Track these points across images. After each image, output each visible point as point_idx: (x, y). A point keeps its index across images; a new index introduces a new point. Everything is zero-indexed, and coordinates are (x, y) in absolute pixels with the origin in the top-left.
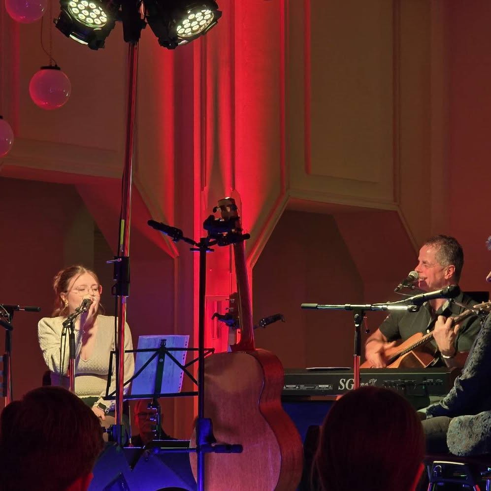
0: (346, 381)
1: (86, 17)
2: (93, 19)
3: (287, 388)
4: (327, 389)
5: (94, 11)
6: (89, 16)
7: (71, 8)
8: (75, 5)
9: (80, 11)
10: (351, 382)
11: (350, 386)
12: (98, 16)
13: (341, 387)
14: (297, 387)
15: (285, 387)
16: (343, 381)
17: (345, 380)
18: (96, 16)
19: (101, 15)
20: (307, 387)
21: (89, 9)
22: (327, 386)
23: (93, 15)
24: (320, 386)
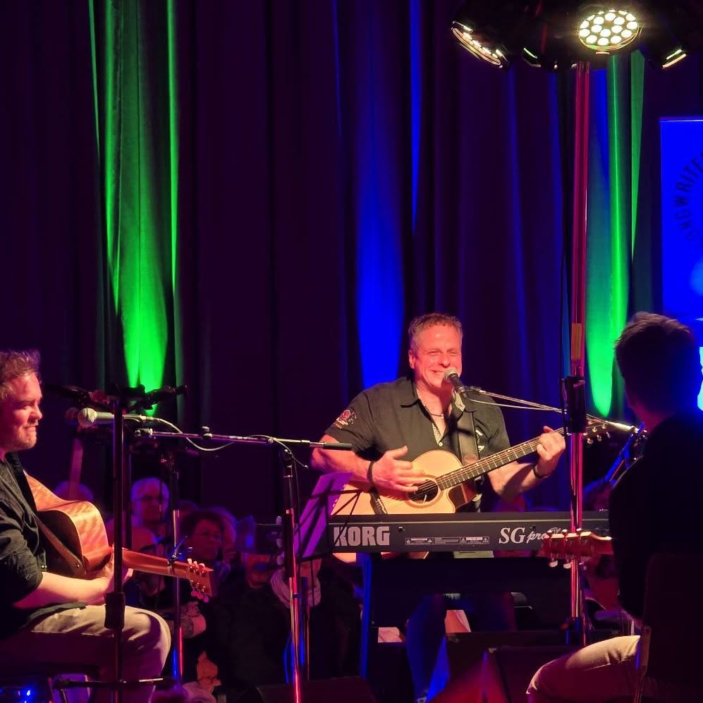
0: (511, 531)
1: (609, 38)
2: (619, 34)
3: (413, 542)
4: (480, 543)
5: (615, 22)
6: (613, 35)
7: (585, 39)
8: (588, 32)
9: (599, 36)
10: (519, 533)
11: (517, 538)
12: (624, 26)
13: (504, 539)
14: (430, 541)
15: (408, 542)
16: (506, 531)
17: (509, 530)
18: (621, 28)
19: (627, 22)
20: (445, 541)
21: (608, 25)
22: (481, 538)
23: (616, 29)
24: (468, 539)
